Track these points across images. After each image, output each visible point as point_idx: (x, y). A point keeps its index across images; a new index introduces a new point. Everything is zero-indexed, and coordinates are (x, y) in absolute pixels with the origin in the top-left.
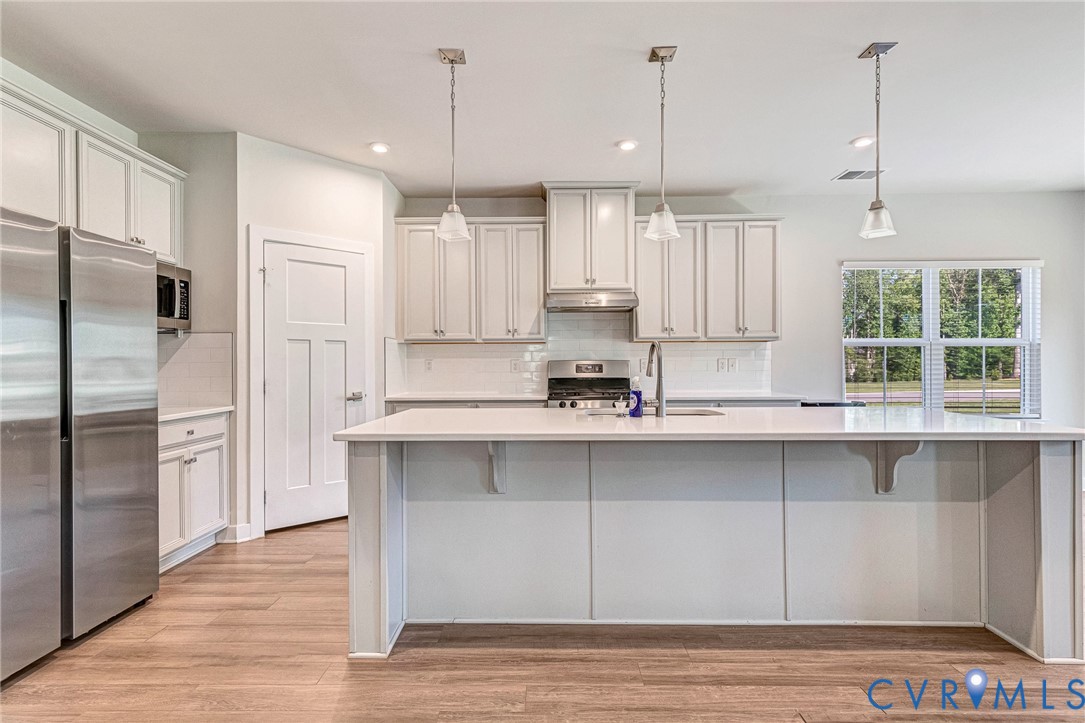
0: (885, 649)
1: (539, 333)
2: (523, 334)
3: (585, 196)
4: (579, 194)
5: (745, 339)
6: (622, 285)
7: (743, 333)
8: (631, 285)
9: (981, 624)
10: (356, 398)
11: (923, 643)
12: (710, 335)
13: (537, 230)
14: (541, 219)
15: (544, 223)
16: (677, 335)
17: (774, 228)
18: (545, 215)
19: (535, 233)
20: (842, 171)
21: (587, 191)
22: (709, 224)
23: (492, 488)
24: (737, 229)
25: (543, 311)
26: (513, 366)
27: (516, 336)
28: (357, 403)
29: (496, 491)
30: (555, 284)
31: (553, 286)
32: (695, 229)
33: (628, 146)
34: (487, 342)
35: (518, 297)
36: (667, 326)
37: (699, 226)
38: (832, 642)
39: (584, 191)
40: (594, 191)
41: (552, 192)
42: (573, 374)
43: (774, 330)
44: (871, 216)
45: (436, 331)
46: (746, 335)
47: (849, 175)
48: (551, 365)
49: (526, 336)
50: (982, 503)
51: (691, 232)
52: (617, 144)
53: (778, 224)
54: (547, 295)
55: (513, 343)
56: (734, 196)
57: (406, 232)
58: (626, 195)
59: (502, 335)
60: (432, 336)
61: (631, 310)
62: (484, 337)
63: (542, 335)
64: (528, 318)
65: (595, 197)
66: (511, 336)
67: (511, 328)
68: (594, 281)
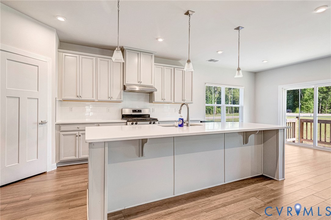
0: (250, 185)
1: (121, 99)
2: (115, 99)
3: (138, 54)
4: (136, 53)
6: (150, 84)
7: (184, 101)
8: (153, 84)
9: (261, 174)
10: (42, 123)
11: (256, 181)
12: (175, 101)
16: (166, 101)
17: (192, 72)
19: (119, 64)
20: (210, 59)
21: (139, 52)
22: (175, 69)
24: (183, 71)
25: (122, 91)
26: (108, 110)
27: (112, 99)
28: (43, 125)
31: (126, 83)
32: (171, 69)
33: (160, 40)
34: (99, 101)
35: (113, 86)
36: (163, 98)
37: (173, 68)
38: (239, 186)
40: (141, 52)
41: (127, 50)
42: (131, 113)
43: (192, 101)
44: (237, 72)
45: (78, 96)
46: (185, 102)
49: (116, 100)
50: (262, 144)
52: (157, 39)
54: (125, 88)
55: (110, 101)
56: (180, 61)
57: (64, 56)
58: (152, 56)
59: (107, 99)
60: (76, 98)
61: (152, 93)
62: (99, 99)
64: (117, 93)
65: (142, 55)
66: (110, 99)
67: (110, 96)
68: (141, 82)
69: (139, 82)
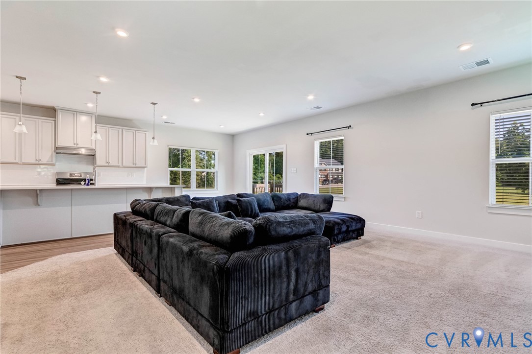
1: (52, 161)
2: (44, 161)
3: (74, 114)
4: (71, 113)
5: (135, 167)
6: (90, 146)
7: (135, 165)
8: (93, 147)
12: (124, 165)
13: (52, 123)
14: (54, 119)
15: (55, 121)
16: (112, 165)
17: (146, 134)
18: (56, 118)
19: (51, 124)
21: (75, 113)
22: (124, 130)
23: (37, 204)
24: (133, 133)
25: (54, 154)
27: (40, 162)
29: (39, 205)
30: (59, 144)
32: (118, 131)
33: (90, 105)
34: (24, 164)
36: (108, 161)
37: (120, 130)
39: (74, 112)
40: (78, 113)
41: (59, 111)
42: (68, 177)
43: (145, 164)
47: (166, 122)
48: (58, 173)
49: (46, 162)
51: (117, 131)
53: (147, 133)
54: (57, 148)
55: (38, 164)
58: (91, 116)
59: (34, 162)
61: (94, 155)
62: (23, 161)
63: (54, 162)
64: (47, 154)
65: (79, 115)
66: (37, 162)
67: (38, 159)
68: (78, 144)
69: (75, 144)
